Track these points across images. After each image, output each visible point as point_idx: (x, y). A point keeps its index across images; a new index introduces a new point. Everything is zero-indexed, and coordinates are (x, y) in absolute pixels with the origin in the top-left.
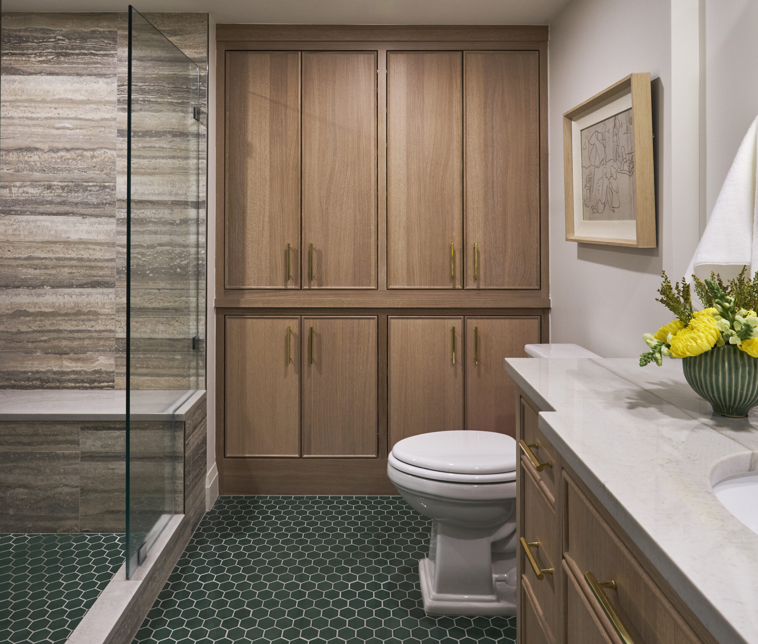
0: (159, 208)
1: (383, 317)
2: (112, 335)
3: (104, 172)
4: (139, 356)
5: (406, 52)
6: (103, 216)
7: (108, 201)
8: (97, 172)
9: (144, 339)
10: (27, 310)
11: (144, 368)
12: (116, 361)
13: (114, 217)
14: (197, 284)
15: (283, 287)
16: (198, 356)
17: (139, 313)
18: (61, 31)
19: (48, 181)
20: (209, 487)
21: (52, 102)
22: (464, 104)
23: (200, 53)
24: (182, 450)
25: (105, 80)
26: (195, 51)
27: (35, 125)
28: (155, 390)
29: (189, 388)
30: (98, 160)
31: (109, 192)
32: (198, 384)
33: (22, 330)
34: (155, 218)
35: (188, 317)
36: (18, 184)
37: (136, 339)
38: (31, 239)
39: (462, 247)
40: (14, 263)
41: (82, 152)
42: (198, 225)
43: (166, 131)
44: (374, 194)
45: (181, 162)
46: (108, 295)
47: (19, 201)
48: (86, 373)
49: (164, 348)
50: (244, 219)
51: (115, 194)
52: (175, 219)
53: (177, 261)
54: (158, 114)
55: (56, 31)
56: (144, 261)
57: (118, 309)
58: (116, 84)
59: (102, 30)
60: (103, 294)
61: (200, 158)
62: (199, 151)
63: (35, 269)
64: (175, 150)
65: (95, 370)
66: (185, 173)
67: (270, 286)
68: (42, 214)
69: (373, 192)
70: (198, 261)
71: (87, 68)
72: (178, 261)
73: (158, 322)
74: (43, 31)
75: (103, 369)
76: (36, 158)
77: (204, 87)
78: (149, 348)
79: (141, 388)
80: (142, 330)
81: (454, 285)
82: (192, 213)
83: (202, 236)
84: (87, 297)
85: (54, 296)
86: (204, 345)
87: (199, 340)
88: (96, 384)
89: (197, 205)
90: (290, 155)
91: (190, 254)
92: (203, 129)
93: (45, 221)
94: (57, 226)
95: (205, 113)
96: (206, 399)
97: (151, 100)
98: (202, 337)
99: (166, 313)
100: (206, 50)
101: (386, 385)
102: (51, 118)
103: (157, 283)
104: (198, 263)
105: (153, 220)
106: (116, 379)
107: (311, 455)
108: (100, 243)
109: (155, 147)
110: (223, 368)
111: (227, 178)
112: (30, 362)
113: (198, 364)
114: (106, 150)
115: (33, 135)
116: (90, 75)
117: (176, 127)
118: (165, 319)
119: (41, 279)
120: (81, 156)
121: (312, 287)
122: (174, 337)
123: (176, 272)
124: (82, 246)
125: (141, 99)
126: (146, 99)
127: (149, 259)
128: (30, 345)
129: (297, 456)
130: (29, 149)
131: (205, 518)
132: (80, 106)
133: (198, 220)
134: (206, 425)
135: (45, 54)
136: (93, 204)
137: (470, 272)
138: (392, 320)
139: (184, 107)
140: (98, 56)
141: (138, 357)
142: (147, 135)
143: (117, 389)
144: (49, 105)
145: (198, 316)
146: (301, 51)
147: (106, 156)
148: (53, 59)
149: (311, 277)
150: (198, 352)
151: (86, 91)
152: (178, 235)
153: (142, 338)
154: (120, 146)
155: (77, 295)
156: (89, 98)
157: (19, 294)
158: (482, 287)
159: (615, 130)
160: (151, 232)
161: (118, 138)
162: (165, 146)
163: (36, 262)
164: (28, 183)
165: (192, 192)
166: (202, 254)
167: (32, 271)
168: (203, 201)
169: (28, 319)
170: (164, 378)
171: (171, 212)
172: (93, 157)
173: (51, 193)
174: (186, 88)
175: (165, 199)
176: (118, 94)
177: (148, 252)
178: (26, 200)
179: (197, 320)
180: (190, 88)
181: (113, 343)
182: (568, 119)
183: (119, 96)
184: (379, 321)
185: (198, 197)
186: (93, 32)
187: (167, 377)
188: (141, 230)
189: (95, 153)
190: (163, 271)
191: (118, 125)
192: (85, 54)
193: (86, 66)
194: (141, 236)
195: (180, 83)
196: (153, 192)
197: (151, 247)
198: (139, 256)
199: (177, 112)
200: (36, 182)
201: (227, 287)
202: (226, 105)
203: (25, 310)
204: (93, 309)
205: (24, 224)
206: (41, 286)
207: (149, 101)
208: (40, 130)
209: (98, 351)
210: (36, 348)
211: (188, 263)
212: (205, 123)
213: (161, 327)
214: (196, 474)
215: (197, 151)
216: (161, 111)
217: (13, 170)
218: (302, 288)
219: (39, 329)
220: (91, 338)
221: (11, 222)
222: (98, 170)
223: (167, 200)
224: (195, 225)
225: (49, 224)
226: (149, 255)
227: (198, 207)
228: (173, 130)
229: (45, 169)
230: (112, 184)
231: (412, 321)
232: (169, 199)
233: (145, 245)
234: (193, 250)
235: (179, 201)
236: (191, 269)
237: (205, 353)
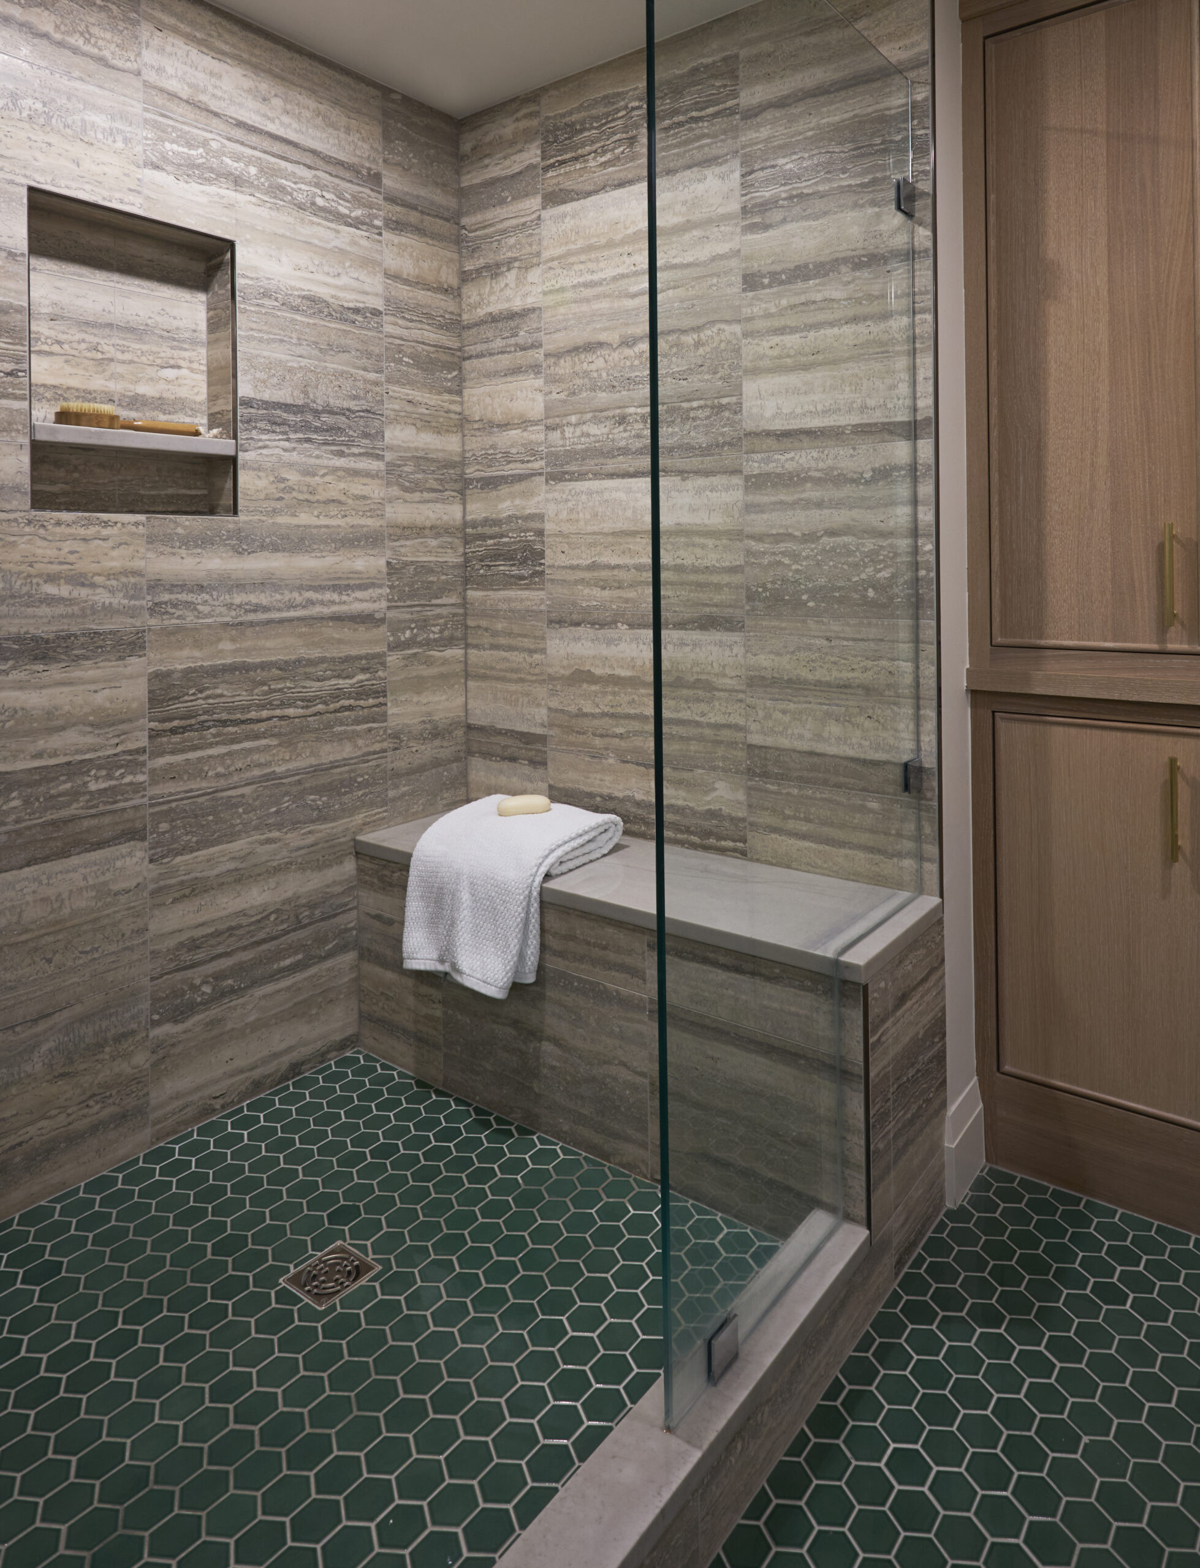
0: (826, 447)
2: (740, 736)
3: (718, 376)
4: (791, 790)
6: (719, 472)
7: (728, 439)
8: (706, 377)
9: (799, 752)
10: (592, 670)
11: (800, 819)
12: (749, 795)
13: (741, 472)
14: (916, 629)
15: (1155, 647)
16: (920, 810)
17: (788, 691)
18: (635, 89)
19: (620, 407)
20: (953, 1146)
21: (622, 243)
23: (913, 45)
24: (861, 1058)
25: (717, 170)
26: (901, 44)
27: (597, 297)
28: (823, 874)
29: (899, 886)
30: (708, 349)
31: (728, 419)
32: (922, 880)
33: (585, 710)
34: (817, 470)
35: (895, 708)
36: (573, 419)
37: (784, 750)
38: (596, 528)
40: (571, 576)
41: (678, 338)
42: (915, 480)
43: (837, 260)
45: (872, 329)
46: (730, 647)
47: (576, 452)
48: (694, 813)
49: (842, 779)
50: (1039, 465)
51: (741, 420)
52: (860, 470)
53: (867, 570)
54: (820, 221)
55: (627, 92)
56: (797, 571)
57: (751, 678)
58: (737, 175)
59: (709, 60)
60: (721, 644)
61: (917, 310)
62: (914, 294)
63: (603, 588)
64: (858, 301)
65: (709, 810)
66: (882, 353)
67: (1114, 640)
68: (611, 476)
70: (917, 570)
71: (685, 152)
72: (870, 570)
73: (828, 715)
74: (607, 100)
75: (726, 810)
76: (600, 363)
77: (924, 128)
78: (811, 775)
79: (794, 865)
80: (796, 731)
82: (900, 451)
83: (926, 508)
84: (692, 650)
85: (634, 646)
86: (935, 784)
87: (920, 770)
88: (712, 841)
89: (912, 430)
90: (1168, 276)
91: (896, 555)
92: (923, 234)
93: (617, 490)
94: (636, 500)
95: (927, 194)
96: (940, 922)
97: (805, 191)
98: (929, 762)
99: (844, 696)
100: (927, 33)
102: (623, 276)
103: (824, 623)
104: (917, 576)
105: (813, 474)
106: (749, 836)
108: (715, 532)
109: (814, 302)
110: (992, 845)
111: (994, 363)
112: (599, 776)
113: (919, 828)
114: (723, 326)
115: (595, 318)
116: (689, 167)
117: (860, 245)
118: (843, 709)
119: (613, 610)
120: (677, 345)
122: (862, 756)
123: (865, 597)
124: (683, 539)
125: (784, 195)
126: (794, 193)
127: (806, 566)
128: (598, 741)
130: (591, 347)
131: (941, 1226)
132: (674, 239)
133: (913, 468)
134: (944, 987)
135: (610, 147)
136: (700, 447)
139: (878, 191)
140: (703, 121)
141: (788, 794)
142: (798, 276)
143: (751, 860)
144: (620, 250)
145: (918, 708)
147: (723, 338)
148: (623, 153)
150: (920, 799)
151: (684, 203)
152: (869, 508)
153: (794, 751)
154: (749, 311)
155: (675, 645)
156: (690, 218)
157: (579, 639)
160: (808, 504)
161: (743, 295)
162: (836, 295)
163: (604, 574)
164: (589, 416)
165: (899, 399)
166: (925, 553)
167: (597, 592)
168: (927, 419)
169: (594, 688)
170: (843, 851)
171: (851, 451)
172: (698, 344)
173: (625, 431)
174: (881, 144)
175: (838, 424)
176: (743, 195)
177: (804, 549)
178: (586, 450)
179: (918, 720)
180: (891, 141)
181: (741, 754)
183: (744, 198)
185: (915, 409)
186: (695, 71)
187: (850, 848)
188: (789, 499)
189: (702, 335)
190: (837, 594)
191: (744, 265)
192: (680, 124)
193: (682, 149)
194: (790, 513)
195: (866, 134)
196: (812, 408)
197: (810, 537)
198: (786, 561)
199: (862, 206)
200: (601, 411)
201: (999, 640)
202: (989, 175)
203: (589, 671)
204: (703, 677)
205: (584, 497)
206: (612, 623)
207: (801, 196)
208: (603, 305)
209: (714, 769)
210: (607, 749)
211: (894, 576)
212: (929, 219)
213: (835, 729)
214: (909, 1115)
215: (908, 295)
216: (826, 213)
217: (566, 393)
219: (611, 711)
220: (701, 739)
221: (564, 496)
222: (708, 372)
223: (843, 423)
224: (908, 480)
225: (621, 495)
226: (807, 558)
227: (915, 435)
228: (853, 253)
229: (616, 384)
230: (734, 399)
232: (847, 422)
233: (797, 533)
234: (904, 544)
235: (869, 425)
236: (901, 591)
237: (936, 804)
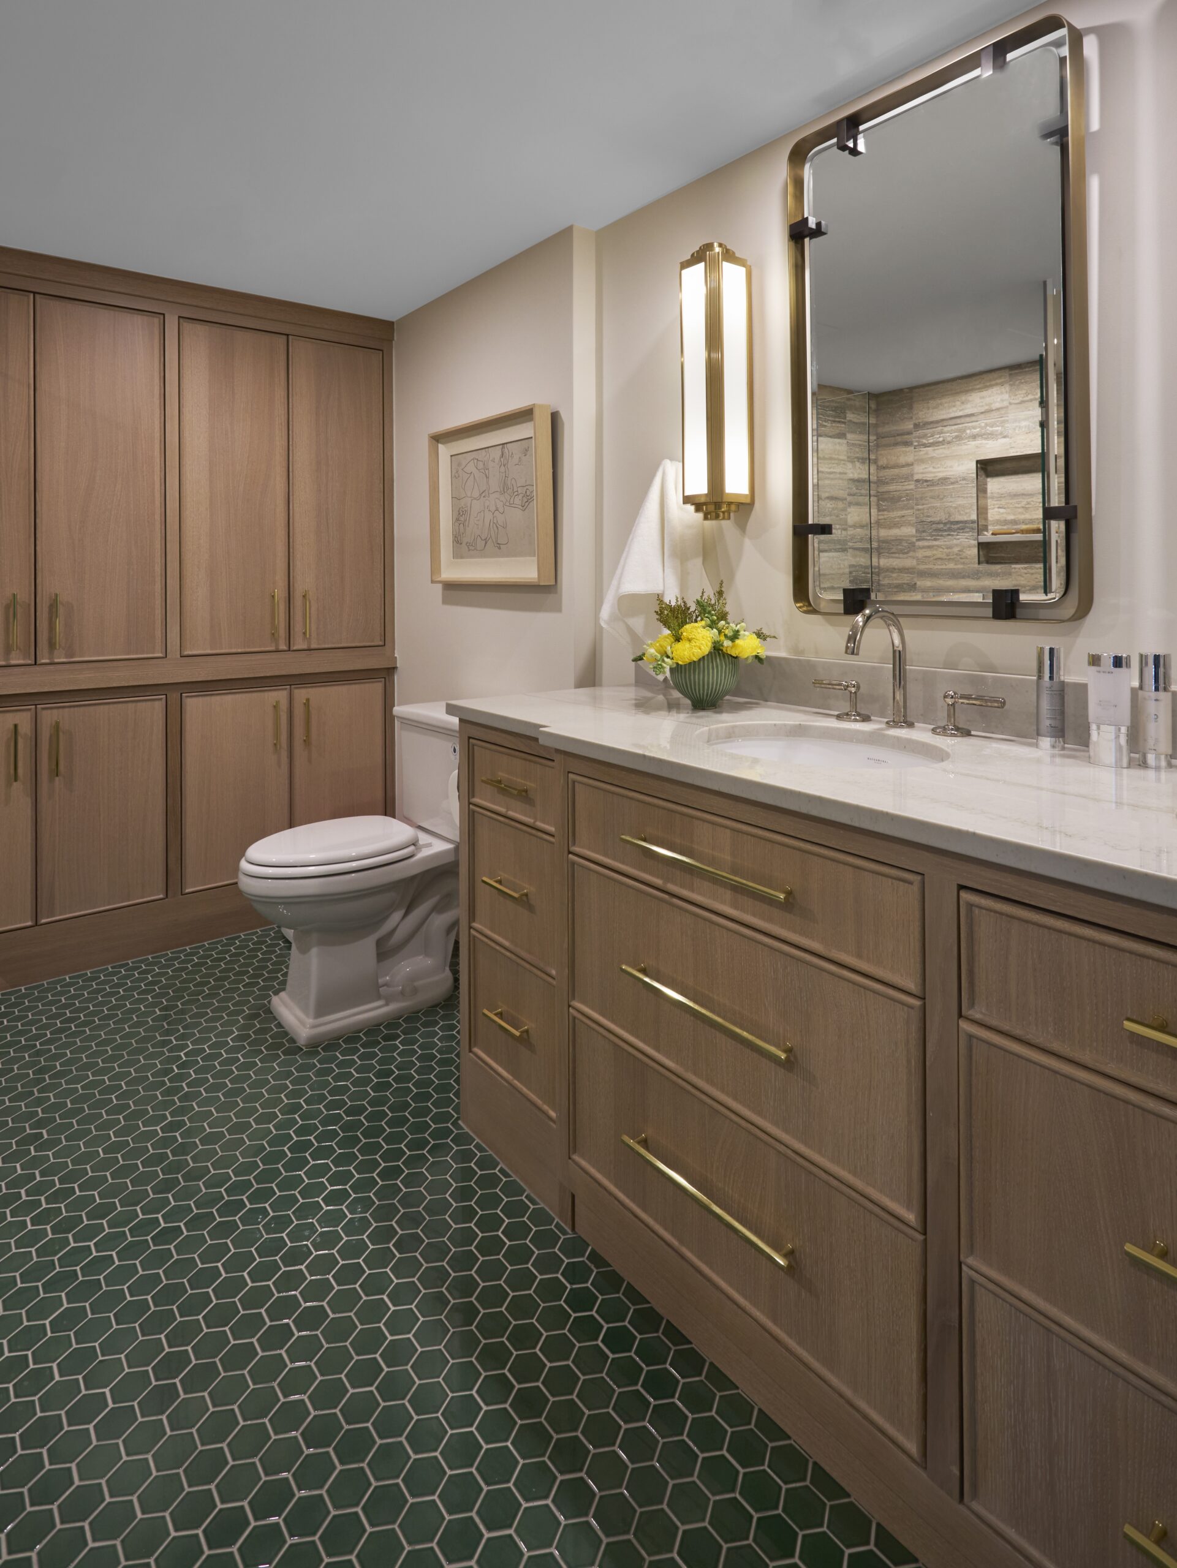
1: (174, 696)
5: (209, 324)
22: (290, 407)
39: (287, 595)
44: (159, 519)
69: (158, 517)
81: (277, 645)
101: (179, 793)
107: (54, 916)
121: (56, 660)
129: (29, 923)
137: (298, 628)
138: (189, 700)
146: (34, 293)
149: (52, 645)
158: (314, 646)
159: (502, 460)
182: (434, 441)
184: (169, 703)
218: (38, 662)
231: (218, 698)
